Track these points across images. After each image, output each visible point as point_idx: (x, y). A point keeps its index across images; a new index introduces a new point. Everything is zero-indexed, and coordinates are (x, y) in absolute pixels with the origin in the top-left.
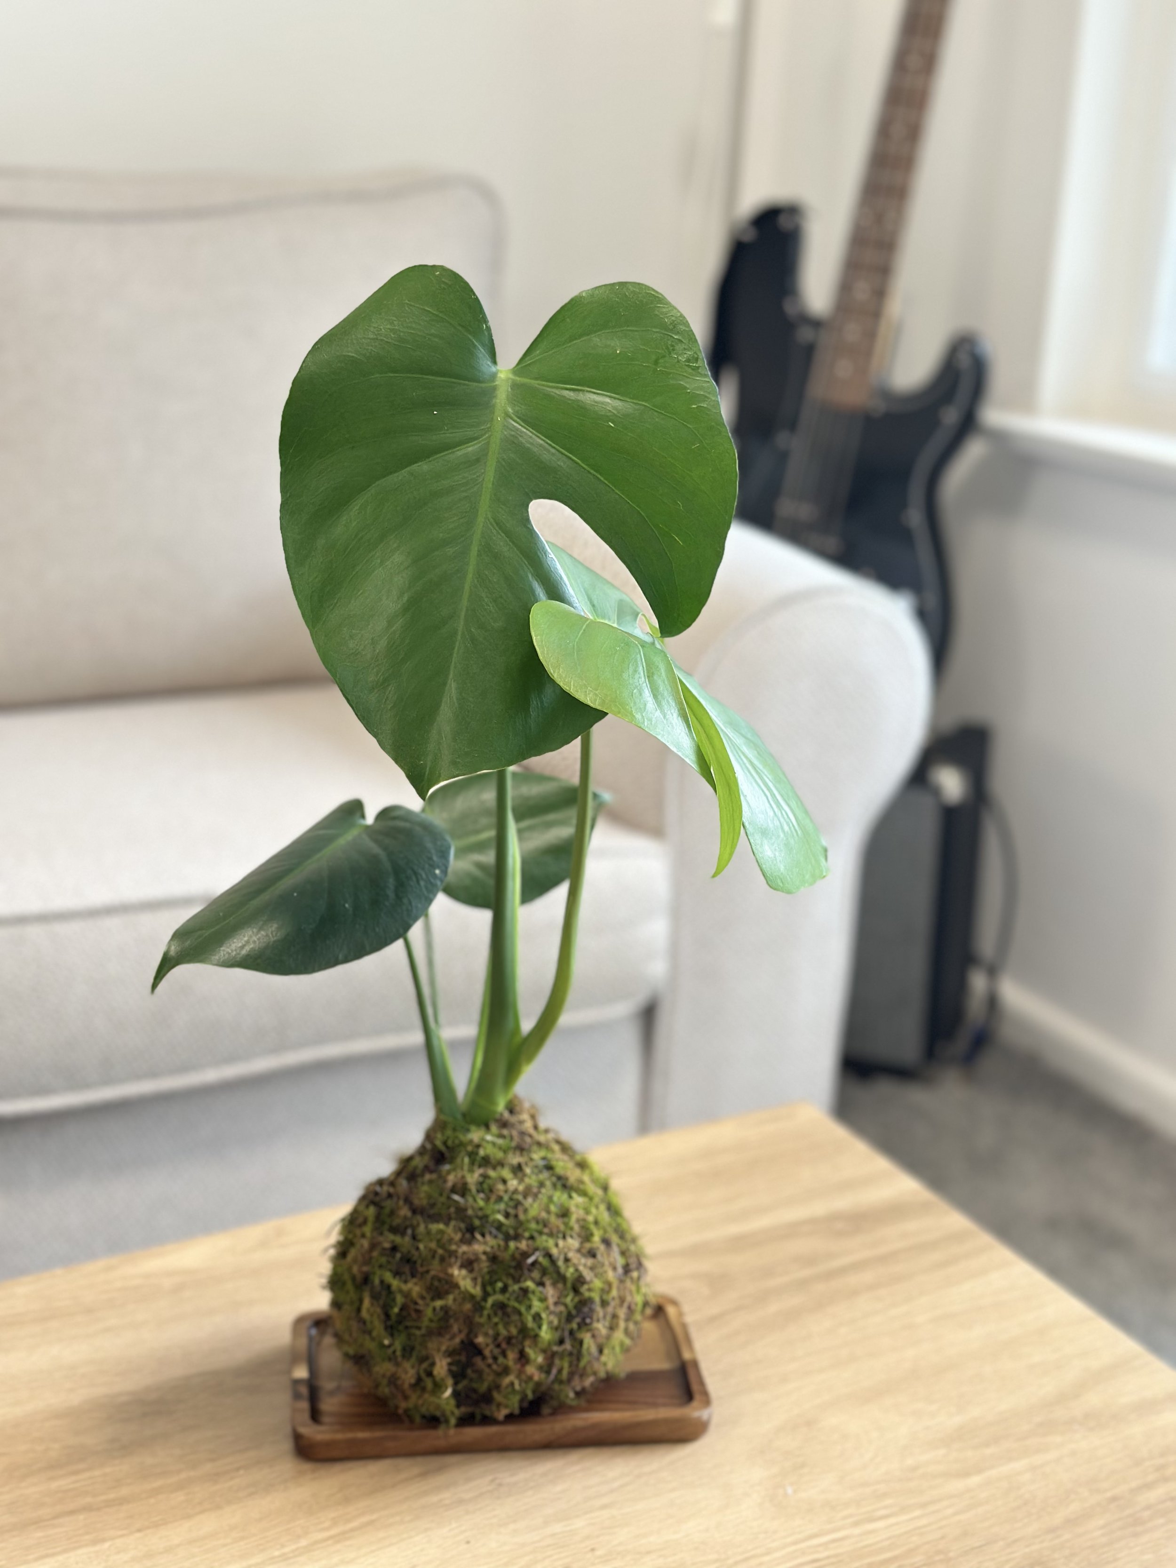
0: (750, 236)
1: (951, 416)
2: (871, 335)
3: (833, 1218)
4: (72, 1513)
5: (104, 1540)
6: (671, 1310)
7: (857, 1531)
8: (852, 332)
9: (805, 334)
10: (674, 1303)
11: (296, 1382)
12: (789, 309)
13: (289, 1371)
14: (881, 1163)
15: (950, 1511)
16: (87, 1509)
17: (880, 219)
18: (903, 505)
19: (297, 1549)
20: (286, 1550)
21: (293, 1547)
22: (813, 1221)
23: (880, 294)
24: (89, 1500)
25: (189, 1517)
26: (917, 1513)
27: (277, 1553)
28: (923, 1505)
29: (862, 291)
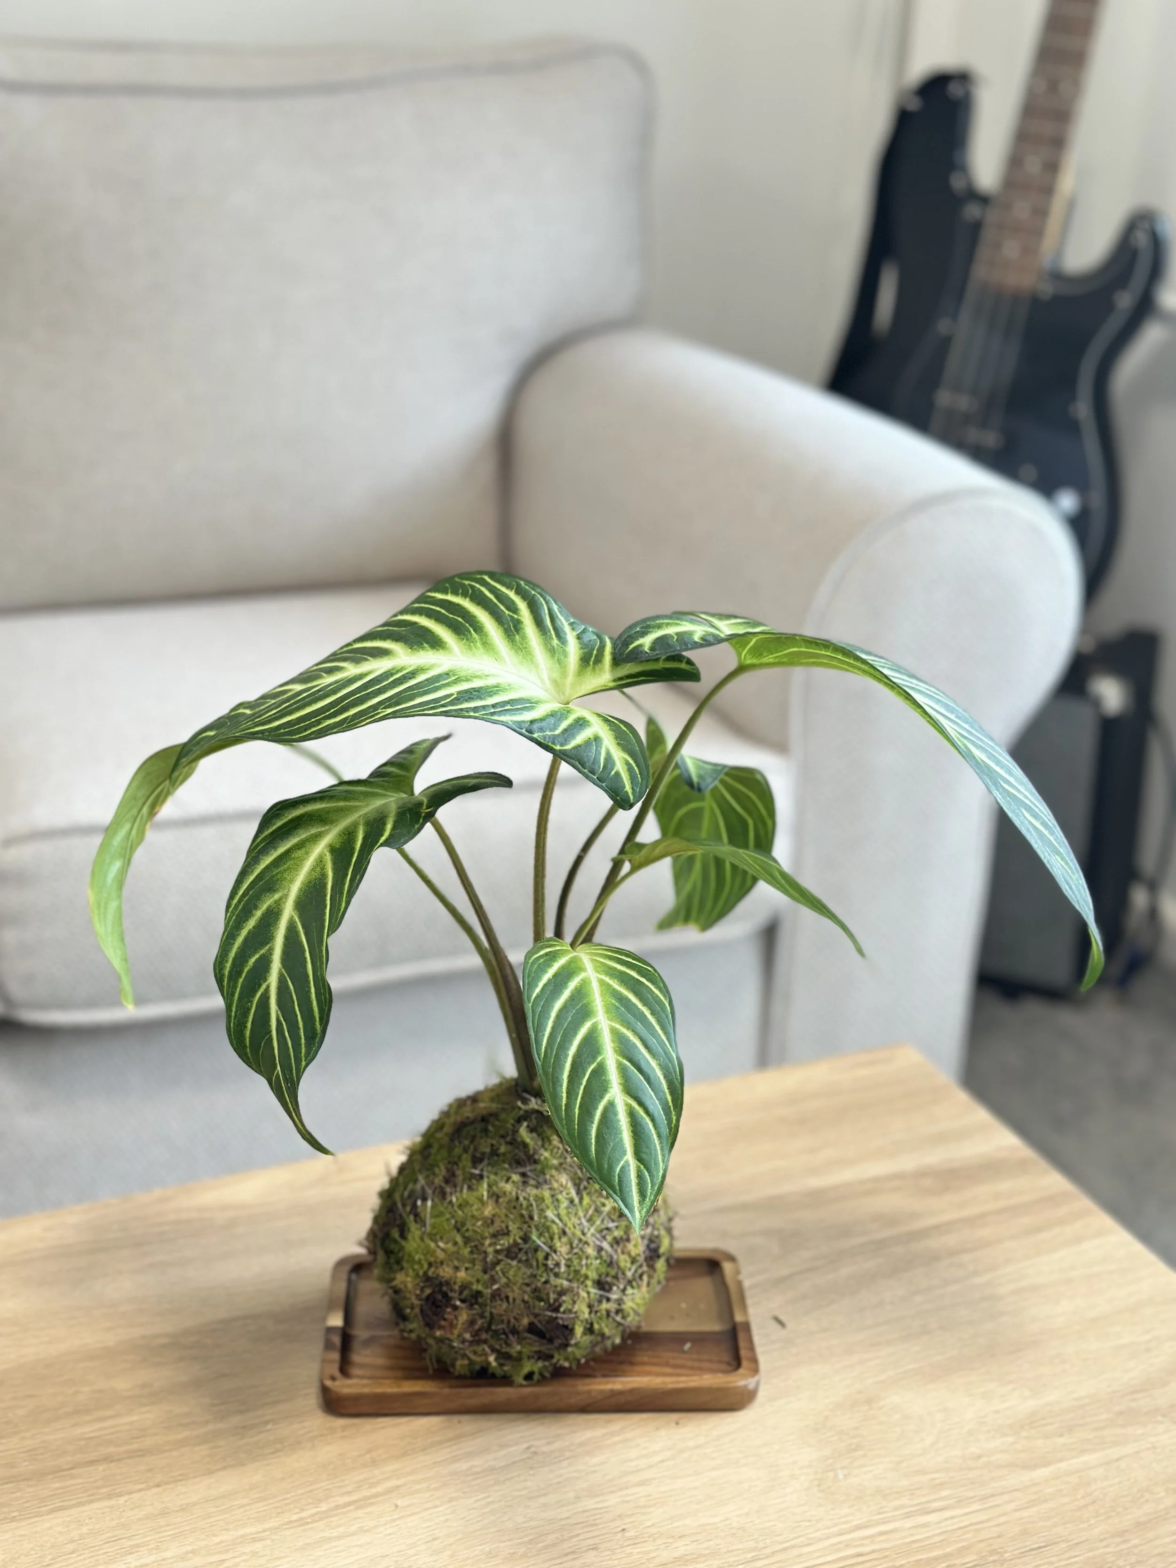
0: (914, 105)
1: (1125, 301)
2: (1041, 213)
3: (921, 1174)
4: (92, 1463)
5: (120, 1495)
6: (727, 1267)
7: (908, 1523)
8: (1021, 210)
9: (972, 211)
10: (732, 1259)
11: (330, 1330)
12: (957, 183)
13: (324, 1319)
14: (982, 1115)
15: (1012, 1506)
16: (108, 1459)
17: (1053, 86)
18: (1072, 396)
19: (316, 1514)
20: (304, 1514)
21: (314, 1511)
22: (900, 1176)
23: (1053, 168)
24: (111, 1449)
25: (211, 1472)
26: (975, 1507)
27: (295, 1517)
28: (983, 1499)
29: (1033, 165)
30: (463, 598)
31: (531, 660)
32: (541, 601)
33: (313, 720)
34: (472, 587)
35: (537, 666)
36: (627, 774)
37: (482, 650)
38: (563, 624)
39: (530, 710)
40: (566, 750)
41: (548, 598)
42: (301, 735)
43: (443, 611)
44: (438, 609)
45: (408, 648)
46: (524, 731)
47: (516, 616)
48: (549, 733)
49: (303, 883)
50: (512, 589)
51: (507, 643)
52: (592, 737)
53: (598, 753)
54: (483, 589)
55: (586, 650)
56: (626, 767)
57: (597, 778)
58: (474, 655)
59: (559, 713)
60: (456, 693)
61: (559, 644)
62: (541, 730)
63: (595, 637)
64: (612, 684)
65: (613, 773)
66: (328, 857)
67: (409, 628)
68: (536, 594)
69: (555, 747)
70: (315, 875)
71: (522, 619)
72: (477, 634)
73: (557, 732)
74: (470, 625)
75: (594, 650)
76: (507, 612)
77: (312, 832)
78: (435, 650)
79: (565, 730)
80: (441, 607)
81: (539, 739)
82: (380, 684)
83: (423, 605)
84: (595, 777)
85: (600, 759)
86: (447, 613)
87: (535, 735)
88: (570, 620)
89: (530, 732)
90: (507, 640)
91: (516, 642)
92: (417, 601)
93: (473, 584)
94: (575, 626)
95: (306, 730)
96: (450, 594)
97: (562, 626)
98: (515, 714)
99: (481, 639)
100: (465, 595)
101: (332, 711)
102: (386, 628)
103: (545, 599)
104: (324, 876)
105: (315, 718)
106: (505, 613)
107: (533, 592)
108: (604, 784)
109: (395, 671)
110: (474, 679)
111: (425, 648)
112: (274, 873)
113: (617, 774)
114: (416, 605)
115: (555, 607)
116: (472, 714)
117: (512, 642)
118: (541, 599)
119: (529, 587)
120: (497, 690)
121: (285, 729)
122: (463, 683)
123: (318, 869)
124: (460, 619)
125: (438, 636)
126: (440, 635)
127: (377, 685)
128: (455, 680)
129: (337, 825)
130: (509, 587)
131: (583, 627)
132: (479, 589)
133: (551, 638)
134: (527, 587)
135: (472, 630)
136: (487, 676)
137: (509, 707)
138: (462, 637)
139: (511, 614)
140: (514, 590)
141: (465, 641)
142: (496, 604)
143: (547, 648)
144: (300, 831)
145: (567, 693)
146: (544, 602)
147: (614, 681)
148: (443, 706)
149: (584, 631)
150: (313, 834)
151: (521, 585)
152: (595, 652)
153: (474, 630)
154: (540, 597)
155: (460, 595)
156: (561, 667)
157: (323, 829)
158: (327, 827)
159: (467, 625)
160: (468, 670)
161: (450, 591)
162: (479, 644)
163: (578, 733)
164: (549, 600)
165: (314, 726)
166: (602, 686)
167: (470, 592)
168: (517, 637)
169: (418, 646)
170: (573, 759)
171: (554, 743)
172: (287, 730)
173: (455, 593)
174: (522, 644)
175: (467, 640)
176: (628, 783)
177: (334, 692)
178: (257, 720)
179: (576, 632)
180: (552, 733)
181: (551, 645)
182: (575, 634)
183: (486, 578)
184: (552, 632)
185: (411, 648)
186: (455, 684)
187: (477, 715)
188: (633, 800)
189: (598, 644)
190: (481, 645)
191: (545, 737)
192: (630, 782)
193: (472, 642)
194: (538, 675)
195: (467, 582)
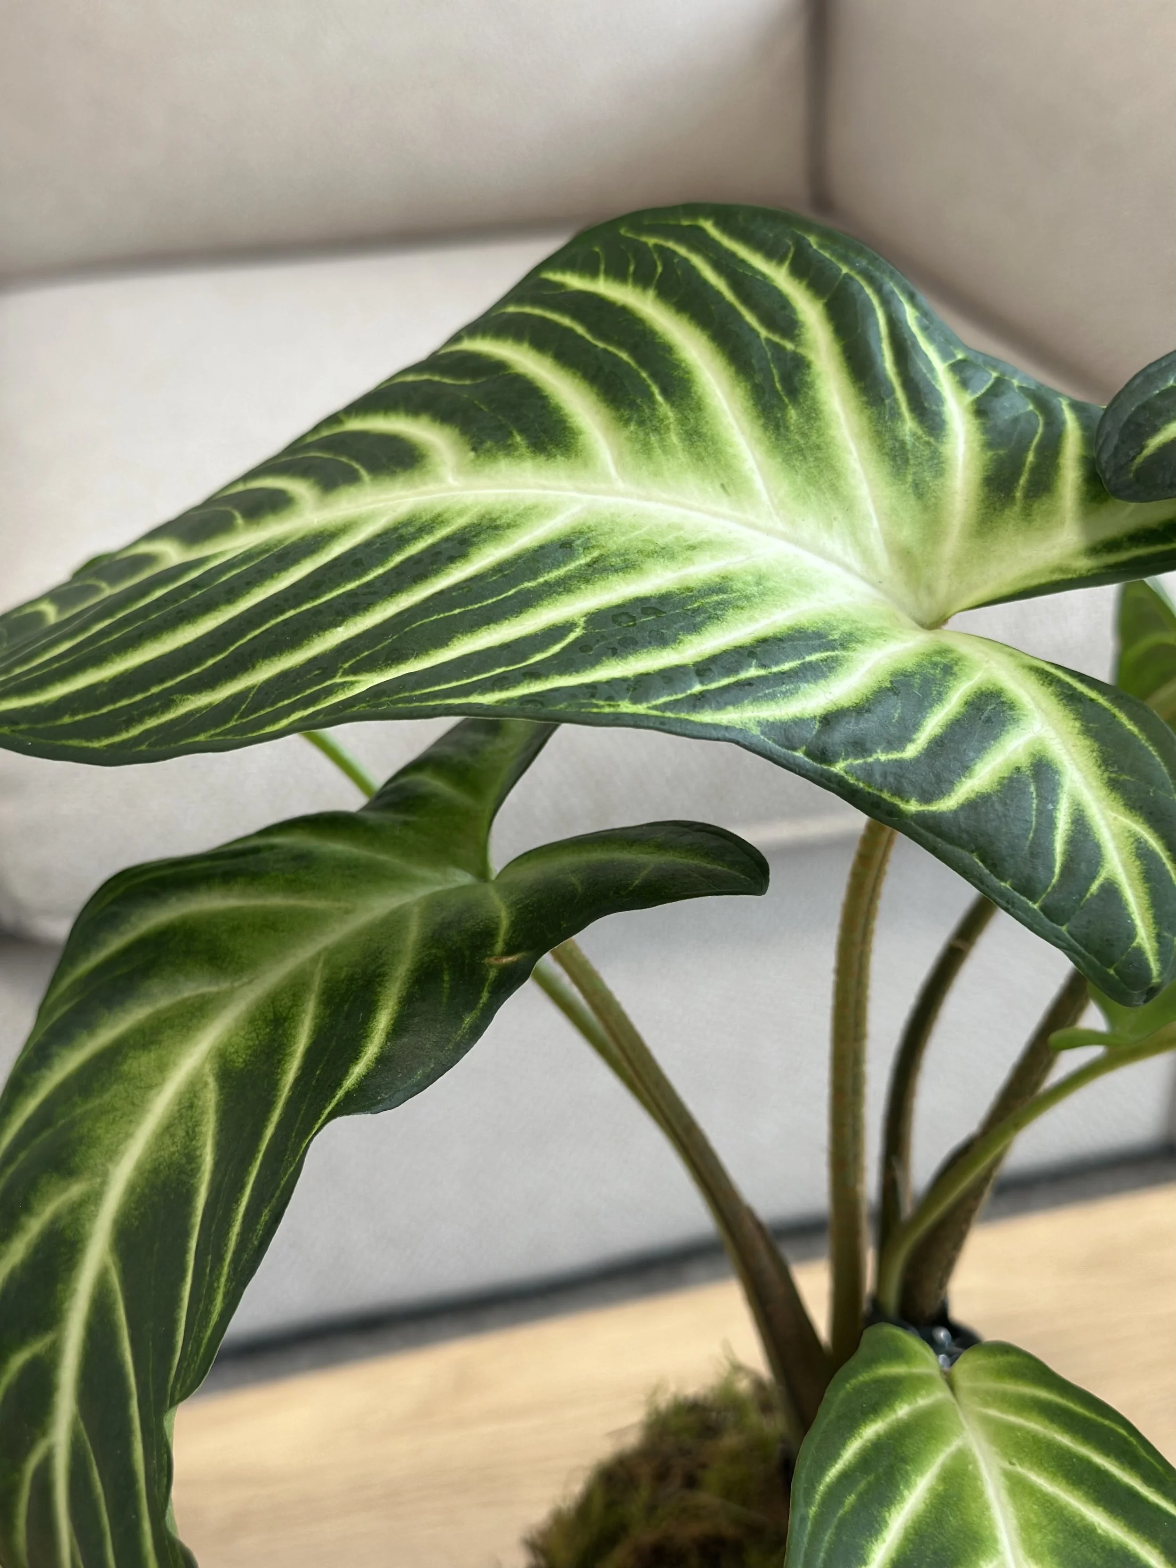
30: (638, 290)
31: (834, 489)
32: (867, 296)
33: (155, 690)
34: (667, 255)
35: (848, 506)
36: (1141, 889)
37: (682, 457)
38: (932, 369)
39: (824, 676)
40: (942, 814)
41: (890, 285)
42: (117, 739)
43: (580, 330)
44: (566, 321)
45: (468, 447)
46: (799, 754)
47: (789, 346)
48: (883, 757)
49: (139, 1168)
50: (781, 261)
51: (758, 432)
52: (1024, 761)
53: (1048, 822)
54: (697, 261)
55: (1001, 452)
56: (1136, 867)
57: (1042, 909)
58: (656, 474)
59: (917, 680)
60: (581, 622)
61: (920, 432)
62: (859, 747)
63: (1031, 407)
64: (1084, 564)
65: (1094, 888)
66: (210, 1097)
67: (484, 379)
68: (853, 274)
69: (903, 806)
70: (172, 1149)
71: (811, 356)
72: (673, 404)
73: (911, 751)
74: (654, 375)
75: (1026, 449)
76: (764, 333)
77: (186, 994)
78: (542, 458)
79: (938, 745)
80: (576, 315)
81: (851, 780)
82: (360, 576)
83: (528, 310)
84: (1036, 906)
85: (1052, 842)
86: (588, 337)
87: (838, 768)
88: (954, 356)
89: (823, 755)
90: (762, 421)
91: (787, 428)
92: (516, 294)
93: (671, 245)
94: (969, 373)
95: (129, 723)
96: (602, 278)
97: (929, 376)
98: (772, 697)
99: (683, 421)
100: (643, 280)
101: (210, 662)
102: (425, 377)
103: (879, 290)
104: (191, 1158)
105: (162, 681)
106: (758, 335)
107: (845, 270)
108: (1064, 929)
109: (412, 530)
110: (649, 564)
111: (516, 449)
112: (79, 1111)
113: (1111, 891)
114: (511, 309)
115: (910, 316)
116: (626, 707)
117: (777, 427)
118: (869, 291)
119: (833, 253)
120: (719, 603)
121: (74, 713)
122: (614, 578)
123: (181, 1133)
124: (624, 356)
125: (557, 409)
126: (563, 405)
127: (350, 579)
128: (589, 565)
129: (250, 982)
130: (772, 253)
131: (995, 375)
132: (686, 261)
133: (895, 415)
134: (827, 255)
135: (655, 390)
136: (692, 548)
137: (753, 672)
138: (626, 414)
139: (776, 338)
140: (787, 263)
141: (632, 427)
142: (731, 306)
143: (881, 447)
144: (155, 986)
145: (943, 587)
146: (875, 301)
147: (1093, 550)
148: (533, 673)
149: (998, 388)
150: (184, 1002)
151: (810, 245)
152: (1031, 457)
153: (665, 392)
154: (863, 283)
155: (630, 280)
156: (926, 508)
157: (213, 989)
158: (225, 985)
159: (644, 375)
160: (634, 527)
161: (602, 267)
162: (674, 438)
163: (981, 750)
164: (893, 292)
165: (153, 713)
166: (1053, 571)
167: (660, 269)
168: (793, 414)
169: (497, 442)
170: (962, 847)
171: (899, 792)
172: (80, 717)
173: (618, 274)
174: (804, 435)
175: (641, 423)
176: (1143, 920)
177: (232, 593)
178: (18, 671)
179: (974, 392)
180: (895, 756)
181: (895, 438)
182: (969, 398)
183: (708, 226)
184: (900, 395)
185: (474, 449)
186: (587, 581)
187: (641, 709)
188: (1161, 974)
189: (1040, 430)
190: (683, 440)
191: (868, 772)
192: (1149, 915)
193: (656, 430)
194: (853, 533)
195: (651, 241)
